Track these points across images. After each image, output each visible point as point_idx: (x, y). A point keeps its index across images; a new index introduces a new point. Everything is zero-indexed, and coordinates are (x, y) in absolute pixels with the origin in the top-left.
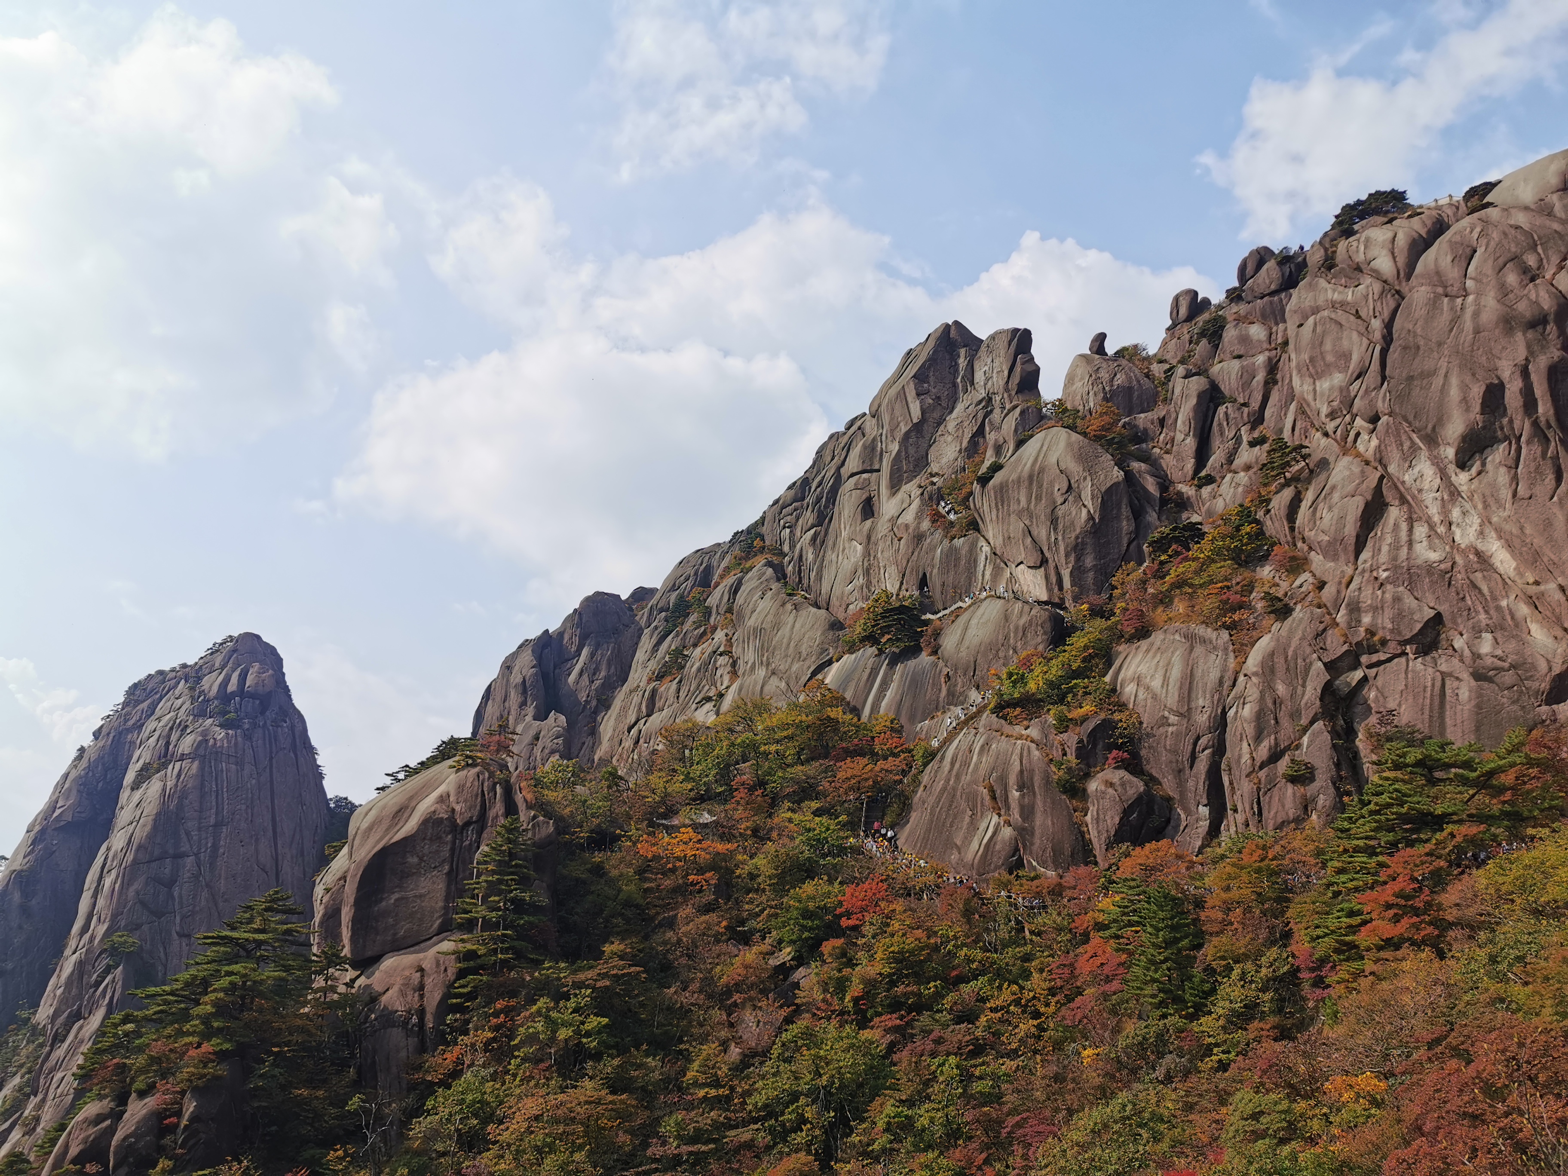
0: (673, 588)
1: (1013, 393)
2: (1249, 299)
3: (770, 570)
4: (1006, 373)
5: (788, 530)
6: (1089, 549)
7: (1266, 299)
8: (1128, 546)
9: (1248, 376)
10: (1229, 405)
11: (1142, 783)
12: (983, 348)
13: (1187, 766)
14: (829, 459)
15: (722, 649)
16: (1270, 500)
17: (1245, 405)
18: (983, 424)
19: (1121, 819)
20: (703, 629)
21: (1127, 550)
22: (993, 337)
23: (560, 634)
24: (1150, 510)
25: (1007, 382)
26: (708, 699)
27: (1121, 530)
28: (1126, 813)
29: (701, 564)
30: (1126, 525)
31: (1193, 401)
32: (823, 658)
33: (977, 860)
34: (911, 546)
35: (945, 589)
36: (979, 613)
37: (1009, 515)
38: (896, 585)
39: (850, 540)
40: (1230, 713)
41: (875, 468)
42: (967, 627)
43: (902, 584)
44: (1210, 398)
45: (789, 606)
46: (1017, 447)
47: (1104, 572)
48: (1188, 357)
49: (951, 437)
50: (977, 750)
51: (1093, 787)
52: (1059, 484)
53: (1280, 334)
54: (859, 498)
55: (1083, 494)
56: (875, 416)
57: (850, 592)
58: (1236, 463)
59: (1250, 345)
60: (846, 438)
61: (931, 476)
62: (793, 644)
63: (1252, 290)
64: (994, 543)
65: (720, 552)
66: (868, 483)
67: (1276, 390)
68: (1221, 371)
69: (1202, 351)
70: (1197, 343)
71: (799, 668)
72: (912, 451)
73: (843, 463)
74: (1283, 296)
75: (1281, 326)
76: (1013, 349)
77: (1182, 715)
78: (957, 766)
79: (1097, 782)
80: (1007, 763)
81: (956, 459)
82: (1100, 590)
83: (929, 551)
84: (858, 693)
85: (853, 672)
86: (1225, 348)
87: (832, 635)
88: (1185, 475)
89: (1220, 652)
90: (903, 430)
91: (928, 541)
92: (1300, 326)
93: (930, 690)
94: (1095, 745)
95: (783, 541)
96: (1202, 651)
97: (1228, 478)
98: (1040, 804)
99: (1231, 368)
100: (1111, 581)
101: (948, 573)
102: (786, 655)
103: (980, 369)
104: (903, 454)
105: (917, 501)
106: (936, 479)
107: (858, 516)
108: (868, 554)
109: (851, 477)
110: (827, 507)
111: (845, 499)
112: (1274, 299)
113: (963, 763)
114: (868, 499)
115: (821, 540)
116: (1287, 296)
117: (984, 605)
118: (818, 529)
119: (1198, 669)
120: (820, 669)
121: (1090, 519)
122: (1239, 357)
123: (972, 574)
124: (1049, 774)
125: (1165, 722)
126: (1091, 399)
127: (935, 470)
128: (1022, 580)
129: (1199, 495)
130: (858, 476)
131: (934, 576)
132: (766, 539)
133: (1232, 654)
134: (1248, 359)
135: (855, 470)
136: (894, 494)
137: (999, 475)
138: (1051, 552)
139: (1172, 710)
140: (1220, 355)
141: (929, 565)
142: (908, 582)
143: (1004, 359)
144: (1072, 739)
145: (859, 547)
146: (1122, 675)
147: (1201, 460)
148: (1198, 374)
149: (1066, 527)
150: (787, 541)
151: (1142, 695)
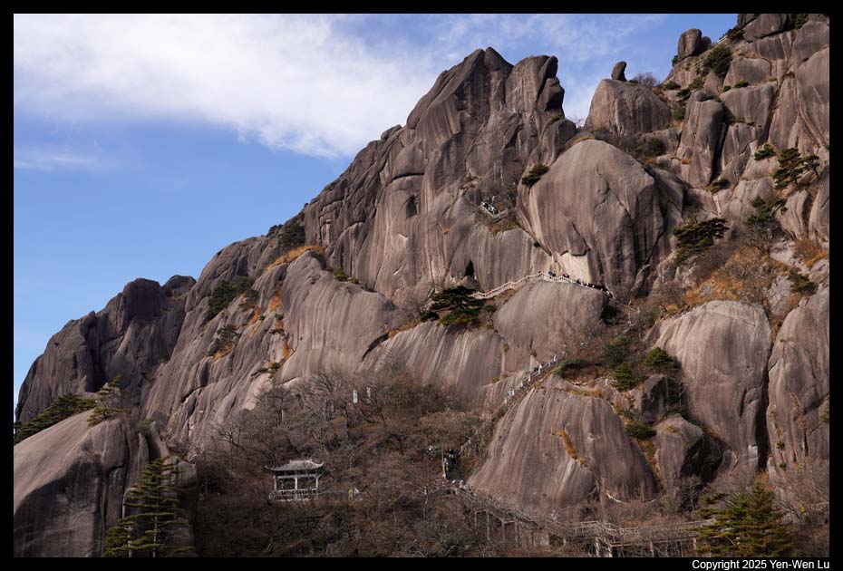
0: (214, 276)
1: (542, 110)
2: (750, 39)
3: (314, 259)
4: (535, 94)
5: (328, 226)
6: (626, 240)
7: (765, 39)
8: (658, 239)
9: (754, 100)
10: (739, 124)
11: (700, 429)
12: (514, 72)
13: (736, 414)
14: (369, 164)
15: (273, 327)
16: (786, 201)
17: (752, 124)
18: (515, 137)
19: (686, 458)
20: (251, 310)
21: (657, 243)
22: (522, 63)
23: (106, 316)
24: (674, 209)
25: (537, 102)
26: (265, 371)
27: (653, 224)
28: (690, 452)
29: (240, 255)
30: (656, 222)
31: (709, 120)
32: (379, 334)
33: (559, 495)
34: (457, 239)
35: (491, 275)
36: (533, 293)
37: (555, 211)
38: (443, 272)
39: (396, 233)
40: (772, 372)
41: (416, 171)
42: (522, 305)
43: (447, 271)
44: (723, 118)
45: (343, 289)
46: (557, 155)
47: (638, 260)
48: (698, 84)
49: (487, 147)
50: (548, 406)
51: (659, 432)
52: (599, 186)
53: (779, 68)
54: (403, 197)
55: (620, 195)
56: (414, 128)
57: (397, 278)
58: (747, 173)
59: (755, 76)
60: (385, 146)
61: (470, 179)
62: (349, 322)
63: (753, 30)
64: (539, 235)
65: (256, 245)
66: (411, 184)
67: (777, 114)
68: (731, 96)
69: (710, 81)
70: (705, 73)
71: (356, 343)
72: (453, 157)
73: (383, 168)
74: (781, 36)
75: (780, 61)
76: (542, 74)
77: (729, 373)
78: (530, 419)
79: (662, 429)
80: (579, 415)
81: (491, 166)
82: (634, 275)
83: (475, 243)
84: (418, 362)
85: (412, 345)
86: (732, 78)
87: (387, 314)
88: (702, 181)
89: (757, 323)
90: (442, 140)
91: (473, 234)
92: (806, 60)
93: (491, 358)
94: (657, 399)
95: (323, 235)
96: (740, 322)
97: (742, 184)
98: (613, 447)
99: (740, 94)
100: (644, 267)
101: (493, 261)
102: (343, 332)
103: (512, 89)
104: (445, 160)
105: (459, 200)
106: (475, 182)
107: (404, 213)
108: (414, 244)
109: (395, 178)
110: (367, 205)
111: (390, 197)
112: (773, 39)
113: (536, 416)
114: (412, 199)
115: (363, 234)
116: (784, 37)
117: (537, 287)
118: (360, 224)
119: (739, 336)
120: (377, 342)
121: (627, 215)
122: (745, 85)
123: (517, 262)
124: (620, 423)
125: (715, 379)
126: (616, 117)
127: (473, 175)
128: (566, 266)
129: (715, 198)
130: (402, 179)
131: (481, 263)
132: (307, 233)
133: (767, 324)
134: (753, 87)
135: (399, 173)
136: (438, 194)
137: (545, 178)
138: (594, 243)
139: (720, 369)
140: (726, 83)
141: (475, 255)
142: (454, 269)
143: (534, 83)
144: (637, 394)
145: (405, 239)
146: (671, 343)
147: (716, 169)
148: (711, 98)
149: (606, 222)
150: (328, 235)
151: (692, 359)
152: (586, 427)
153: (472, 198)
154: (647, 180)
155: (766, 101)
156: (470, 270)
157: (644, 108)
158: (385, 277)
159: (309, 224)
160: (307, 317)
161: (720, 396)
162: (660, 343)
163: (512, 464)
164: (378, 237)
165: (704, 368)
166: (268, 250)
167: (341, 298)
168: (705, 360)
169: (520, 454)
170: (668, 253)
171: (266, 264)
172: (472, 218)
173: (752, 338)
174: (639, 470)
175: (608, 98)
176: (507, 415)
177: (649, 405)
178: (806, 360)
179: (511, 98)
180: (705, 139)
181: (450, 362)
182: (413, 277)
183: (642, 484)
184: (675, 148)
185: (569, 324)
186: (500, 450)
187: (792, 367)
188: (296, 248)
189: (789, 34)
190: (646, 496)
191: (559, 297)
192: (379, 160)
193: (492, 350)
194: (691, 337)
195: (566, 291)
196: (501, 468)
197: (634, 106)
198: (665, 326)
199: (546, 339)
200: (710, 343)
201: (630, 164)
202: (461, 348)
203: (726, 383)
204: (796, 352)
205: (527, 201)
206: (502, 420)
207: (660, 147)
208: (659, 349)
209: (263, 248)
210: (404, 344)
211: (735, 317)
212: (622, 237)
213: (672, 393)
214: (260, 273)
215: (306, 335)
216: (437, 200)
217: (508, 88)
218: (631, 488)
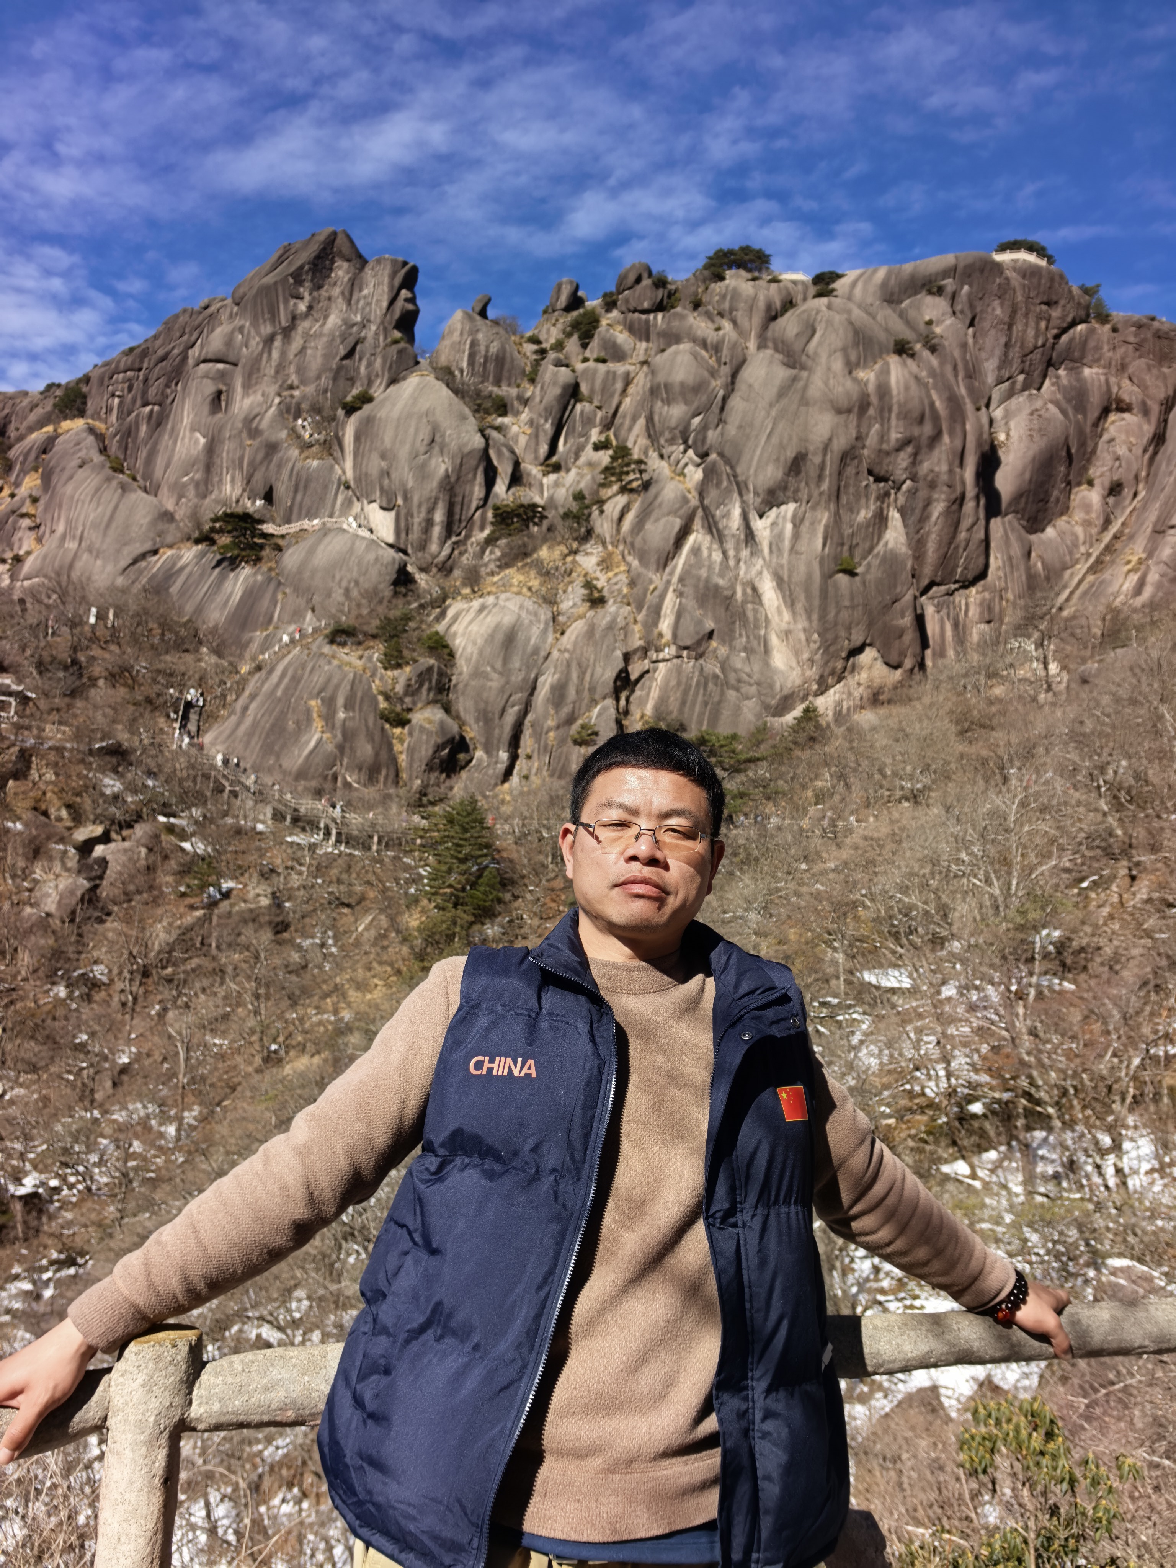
1: (390, 326)
2: (622, 310)
3: (92, 437)
5: (117, 400)
6: (441, 504)
7: (636, 315)
8: (475, 512)
9: (608, 382)
10: (587, 405)
11: (457, 725)
12: (367, 268)
13: (497, 716)
14: (178, 334)
15: (24, 510)
16: (606, 502)
17: (599, 408)
18: (353, 350)
19: (435, 752)
21: (473, 515)
25: (386, 314)
27: (473, 493)
31: (557, 391)
32: (148, 546)
33: (295, 769)
34: (260, 456)
35: (291, 508)
36: (327, 539)
37: (370, 451)
38: (238, 491)
39: (193, 429)
40: (541, 679)
41: (231, 359)
42: (312, 551)
43: (244, 490)
44: (573, 393)
45: (114, 483)
46: (388, 385)
47: (449, 529)
48: (559, 346)
49: (319, 353)
50: (309, 669)
51: (414, 721)
52: (424, 434)
53: (642, 352)
54: (210, 388)
55: (446, 450)
56: (238, 304)
57: (185, 485)
58: (582, 460)
59: (615, 353)
60: (201, 318)
61: (291, 387)
62: (114, 525)
63: (627, 301)
64: (350, 474)
65: (26, 402)
66: (222, 375)
67: (627, 401)
68: (586, 370)
69: (572, 344)
70: (569, 335)
71: (118, 551)
72: (275, 354)
73: (193, 345)
74: (652, 316)
75: (644, 345)
76: (397, 281)
77: (500, 673)
78: (286, 680)
79: (418, 717)
80: (337, 687)
81: (319, 377)
82: (442, 544)
83: (280, 466)
84: (183, 592)
85: (182, 569)
86: (594, 349)
87: (161, 526)
88: (536, 458)
89: (542, 626)
90: (267, 329)
91: (280, 454)
92: (663, 351)
93: (265, 603)
94: (421, 685)
95: (109, 410)
96: (526, 622)
97: (573, 471)
98: (364, 728)
99: (595, 371)
100: (454, 539)
101: (296, 491)
102: (105, 534)
103: (361, 290)
104: (265, 356)
105: (273, 409)
106: (296, 393)
107: (206, 409)
108: (211, 449)
109: (205, 361)
110: (167, 386)
111: (193, 385)
112: (644, 317)
113: (293, 678)
114: (219, 393)
115: (158, 422)
116: (655, 318)
117: (332, 534)
118: (156, 408)
119: (521, 636)
120: (143, 556)
121: (447, 476)
122: (604, 361)
123: (322, 499)
124: (377, 703)
125: (486, 676)
126: (466, 359)
127: (296, 383)
128: (371, 518)
129: (545, 480)
130: (211, 365)
131: (282, 491)
132: (89, 403)
133: (551, 629)
134: (611, 366)
135: (210, 356)
136: (248, 395)
137: (367, 408)
138: (406, 498)
139: (493, 668)
140: (588, 354)
141: (277, 479)
142: (251, 491)
143: (386, 289)
144: (403, 676)
145: (202, 441)
146: (454, 628)
147: (553, 448)
148: (567, 366)
149: (423, 478)
150: (115, 411)
151: (469, 650)
152: (340, 701)
153: (288, 411)
154: (478, 441)
155: (619, 385)
156: (269, 497)
157: (497, 356)
158: (172, 480)
159: (94, 391)
160: (65, 507)
161: (485, 695)
162: (441, 628)
163: (255, 725)
164: (173, 429)
165: (478, 662)
166: (39, 411)
167: (111, 494)
168: (481, 653)
169: (266, 717)
170: (482, 529)
171: (31, 429)
172: (283, 434)
173: (533, 642)
174: (384, 755)
175: (462, 334)
176: (263, 672)
177: (411, 690)
178: (574, 675)
179: (358, 301)
180: (548, 411)
181: (220, 599)
182: (204, 487)
183: (384, 772)
184: (517, 413)
185: (357, 583)
186: (245, 708)
187: (559, 680)
188: (73, 417)
189: (660, 316)
190: (385, 784)
191: (351, 550)
192: (191, 335)
193: (268, 596)
194: (474, 628)
195: (361, 546)
196: (243, 728)
197: (487, 351)
198: (454, 607)
199: (329, 595)
200: (491, 638)
201: (464, 418)
202: (235, 585)
203: (495, 682)
204: (569, 665)
205: (343, 429)
206: (257, 676)
207: (502, 408)
208: (437, 633)
209: (33, 407)
210: (174, 564)
211: (524, 615)
212: (437, 499)
213: (438, 682)
214: (21, 438)
215: (61, 528)
216: (247, 402)
217: (356, 288)
218: (372, 773)
